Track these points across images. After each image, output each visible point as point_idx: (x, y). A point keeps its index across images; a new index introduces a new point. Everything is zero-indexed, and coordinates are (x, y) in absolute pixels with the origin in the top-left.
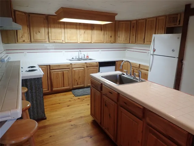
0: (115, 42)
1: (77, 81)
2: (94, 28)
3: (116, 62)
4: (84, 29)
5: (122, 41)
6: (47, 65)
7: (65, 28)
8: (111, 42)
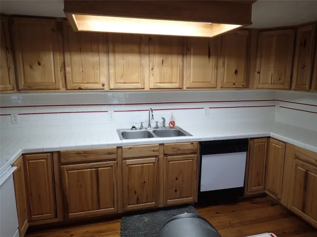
0: (247, 86)
1: (135, 192)
2: (189, 50)
3: (251, 142)
4: (161, 53)
5: (267, 83)
6: (52, 153)
7: (108, 52)
8: (237, 85)
